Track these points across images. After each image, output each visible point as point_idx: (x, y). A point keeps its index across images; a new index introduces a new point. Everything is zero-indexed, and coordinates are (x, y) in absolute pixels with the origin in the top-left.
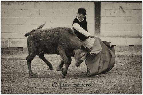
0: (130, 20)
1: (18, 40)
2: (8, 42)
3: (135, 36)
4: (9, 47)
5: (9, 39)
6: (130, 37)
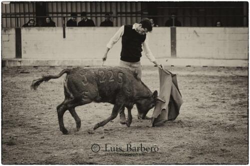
0: (204, 43)
2: (94, 61)
3: (209, 58)
4: (94, 65)
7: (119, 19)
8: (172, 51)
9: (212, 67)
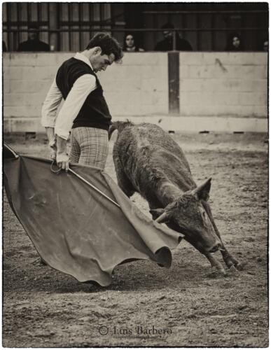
0: (237, 84)
1: (26, 119)
2: (10, 122)
3: (246, 115)
4: (10, 131)
5: (12, 117)
6: (237, 116)
7: (66, 36)
8: (170, 101)
9: (253, 134)
